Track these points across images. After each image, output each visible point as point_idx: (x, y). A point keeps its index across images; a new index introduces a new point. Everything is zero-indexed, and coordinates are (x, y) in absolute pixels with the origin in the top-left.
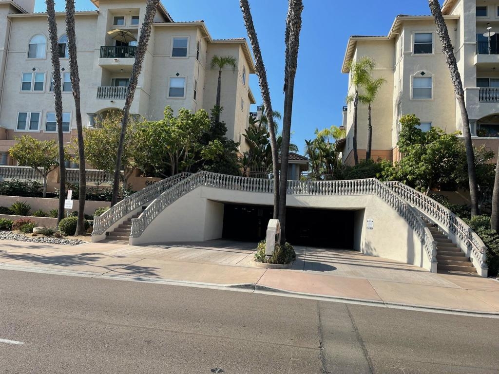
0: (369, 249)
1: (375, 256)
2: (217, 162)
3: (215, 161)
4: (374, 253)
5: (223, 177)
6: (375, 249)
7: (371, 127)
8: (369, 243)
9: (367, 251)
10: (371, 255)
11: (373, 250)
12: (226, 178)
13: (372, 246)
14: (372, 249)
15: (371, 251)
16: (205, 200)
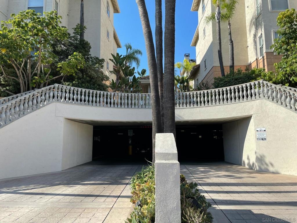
0: (262, 164)
1: (273, 173)
2: (79, 78)
3: (77, 77)
4: (271, 169)
5: (85, 93)
6: (272, 165)
7: (232, 42)
8: (261, 157)
9: (260, 167)
10: (267, 171)
11: (270, 165)
12: (89, 93)
13: (267, 160)
14: (267, 165)
15: (265, 166)
16: (62, 120)
